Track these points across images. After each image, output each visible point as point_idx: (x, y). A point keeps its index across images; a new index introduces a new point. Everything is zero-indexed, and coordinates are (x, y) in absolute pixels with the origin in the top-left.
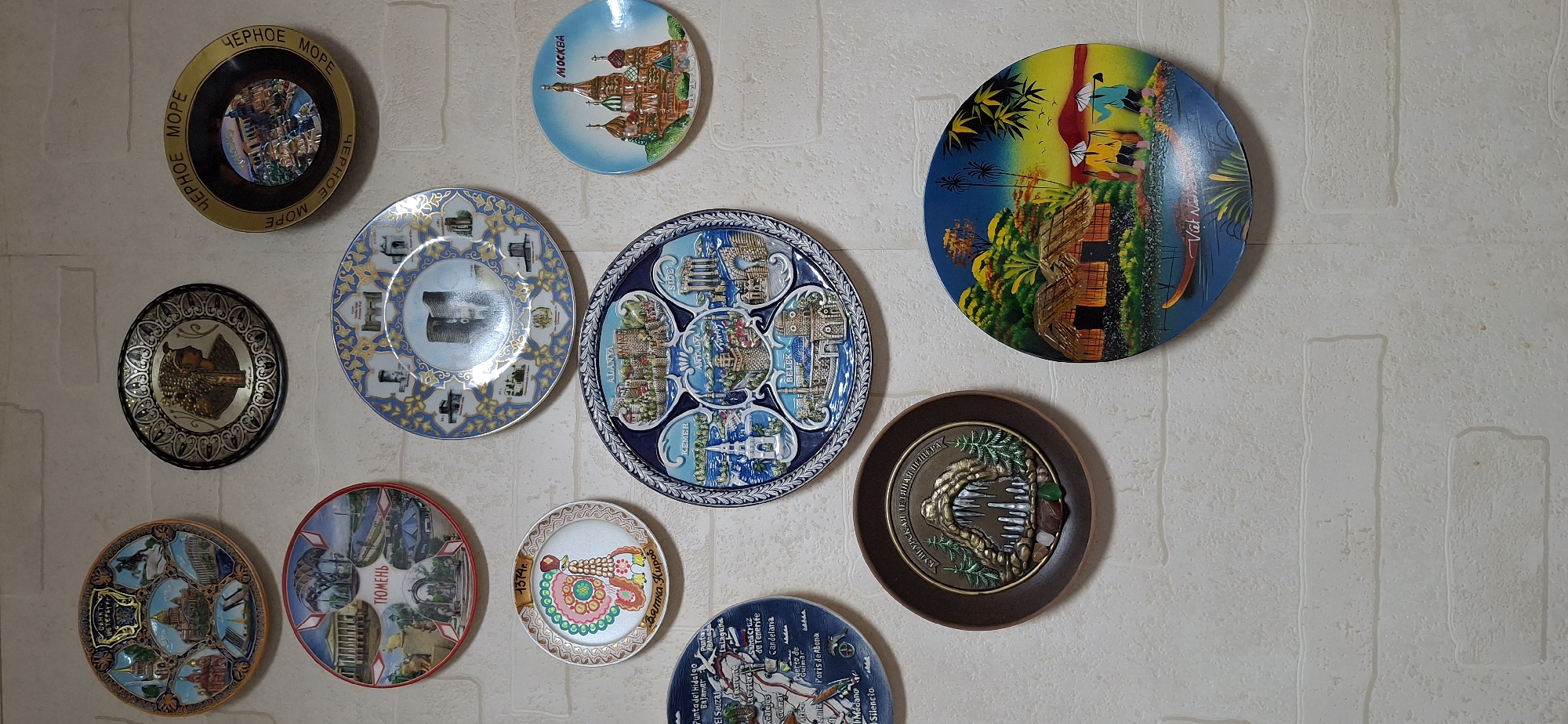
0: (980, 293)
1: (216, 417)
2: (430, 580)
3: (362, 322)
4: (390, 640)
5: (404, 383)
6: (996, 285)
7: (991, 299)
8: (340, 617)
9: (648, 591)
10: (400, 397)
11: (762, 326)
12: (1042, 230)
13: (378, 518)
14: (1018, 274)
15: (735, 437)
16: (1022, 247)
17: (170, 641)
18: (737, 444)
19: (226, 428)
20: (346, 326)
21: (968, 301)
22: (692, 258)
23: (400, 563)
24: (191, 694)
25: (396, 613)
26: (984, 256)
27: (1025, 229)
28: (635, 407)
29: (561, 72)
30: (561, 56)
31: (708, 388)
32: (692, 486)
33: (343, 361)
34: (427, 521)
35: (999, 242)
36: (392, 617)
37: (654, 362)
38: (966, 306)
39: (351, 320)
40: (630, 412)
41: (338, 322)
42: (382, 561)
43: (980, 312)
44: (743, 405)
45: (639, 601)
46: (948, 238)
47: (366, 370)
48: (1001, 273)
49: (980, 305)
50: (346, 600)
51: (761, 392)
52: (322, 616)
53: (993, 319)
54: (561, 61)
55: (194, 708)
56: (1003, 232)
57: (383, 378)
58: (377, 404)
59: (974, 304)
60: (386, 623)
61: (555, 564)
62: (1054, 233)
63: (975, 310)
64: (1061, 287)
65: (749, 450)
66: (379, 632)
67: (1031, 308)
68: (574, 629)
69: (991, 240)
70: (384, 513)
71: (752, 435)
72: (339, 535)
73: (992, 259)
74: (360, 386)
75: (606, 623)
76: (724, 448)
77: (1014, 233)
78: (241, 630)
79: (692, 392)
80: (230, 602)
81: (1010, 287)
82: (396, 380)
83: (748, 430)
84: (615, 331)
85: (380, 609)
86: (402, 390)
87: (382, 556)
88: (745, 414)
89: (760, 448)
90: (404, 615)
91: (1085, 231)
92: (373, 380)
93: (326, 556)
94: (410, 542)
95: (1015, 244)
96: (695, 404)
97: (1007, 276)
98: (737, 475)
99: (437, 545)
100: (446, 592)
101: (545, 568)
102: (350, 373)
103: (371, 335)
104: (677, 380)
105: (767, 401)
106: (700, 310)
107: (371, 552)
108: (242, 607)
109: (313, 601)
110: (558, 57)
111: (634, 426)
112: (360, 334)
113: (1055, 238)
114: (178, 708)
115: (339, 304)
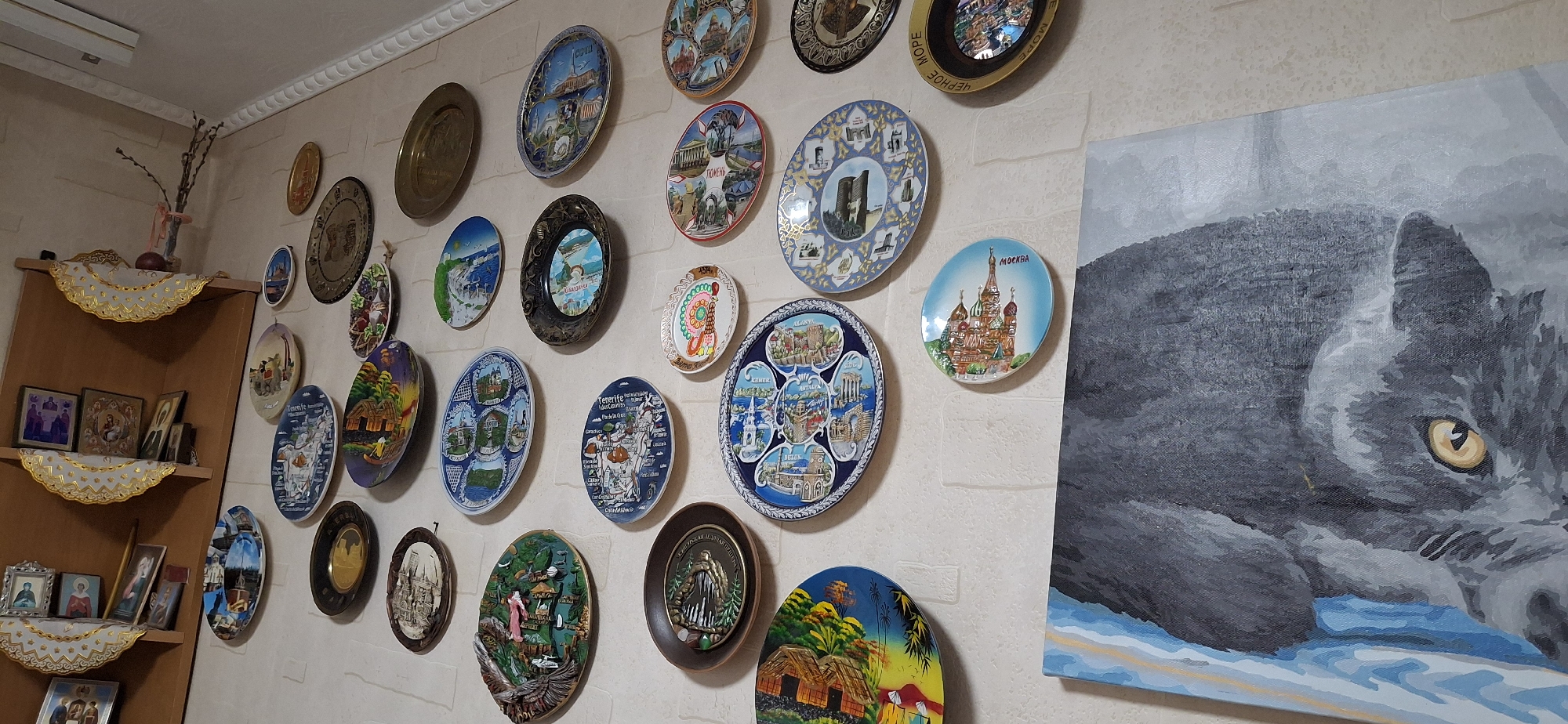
0: (808, 606)
1: (823, 23)
2: (716, 206)
3: (851, 127)
4: (691, 184)
5: (816, 166)
6: (815, 619)
7: (805, 614)
8: (703, 147)
9: (695, 359)
10: (806, 166)
11: (818, 438)
12: (852, 660)
13: (749, 163)
14: (822, 636)
15: (758, 417)
16: (841, 642)
17: (701, 31)
18: (753, 418)
19: (815, 32)
20: (847, 116)
21: (801, 596)
22: (860, 381)
23: (727, 184)
24: (674, 53)
25: (702, 186)
26: (834, 612)
27: (853, 647)
28: (779, 342)
29: (1003, 261)
30: (1015, 260)
31: (788, 396)
32: (732, 389)
33: (825, 118)
34: (744, 198)
35: (844, 625)
36: (700, 183)
37: (803, 355)
38: (797, 594)
39: (852, 118)
40: (777, 339)
41: (849, 108)
42: (727, 170)
43: (794, 604)
44: (776, 423)
45: (691, 352)
46: (841, 585)
47: (822, 137)
48: (825, 625)
49: (800, 605)
50: (711, 149)
51: (782, 436)
52: (704, 134)
53: (790, 613)
54: (1011, 261)
55: (665, 57)
56: (850, 628)
57: (818, 150)
58: (801, 149)
59: (800, 600)
60: (698, 180)
61: (715, 293)
62: (851, 670)
63: (795, 601)
64: (813, 669)
65: (749, 427)
66: (694, 176)
67: (800, 644)
68: (684, 309)
69: (845, 619)
70: (751, 166)
71: (757, 430)
72: (745, 136)
73: (833, 618)
74: (812, 135)
75: (683, 331)
76: (751, 410)
77: (850, 638)
78: (705, 78)
79: (786, 384)
80: (718, 65)
81: (813, 629)
82: (817, 161)
83: (761, 426)
84: (821, 323)
85: (705, 174)
86: (810, 166)
87: (729, 170)
88: (770, 425)
89: (749, 436)
90: (701, 192)
91: (849, 694)
92: (816, 143)
93: (734, 130)
94: (735, 189)
95: (844, 638)
96: (779, 386)
97: (822, 628)
98: (737, 419)
99: (732, 208)
100: (709, 218)
101: (714, 284)
102: (819, 125)
103: (845, 135)
104: (793, 373)
105: (777, 441)
106: (830, 389)
107: (731, 161)
108: (716, 75)
109: (711, 127)
110: (1014, 258)
111: (768, 343)
112: (844, 127)
113: (847, 670)
114: (666, 45)
115: (860, 107)
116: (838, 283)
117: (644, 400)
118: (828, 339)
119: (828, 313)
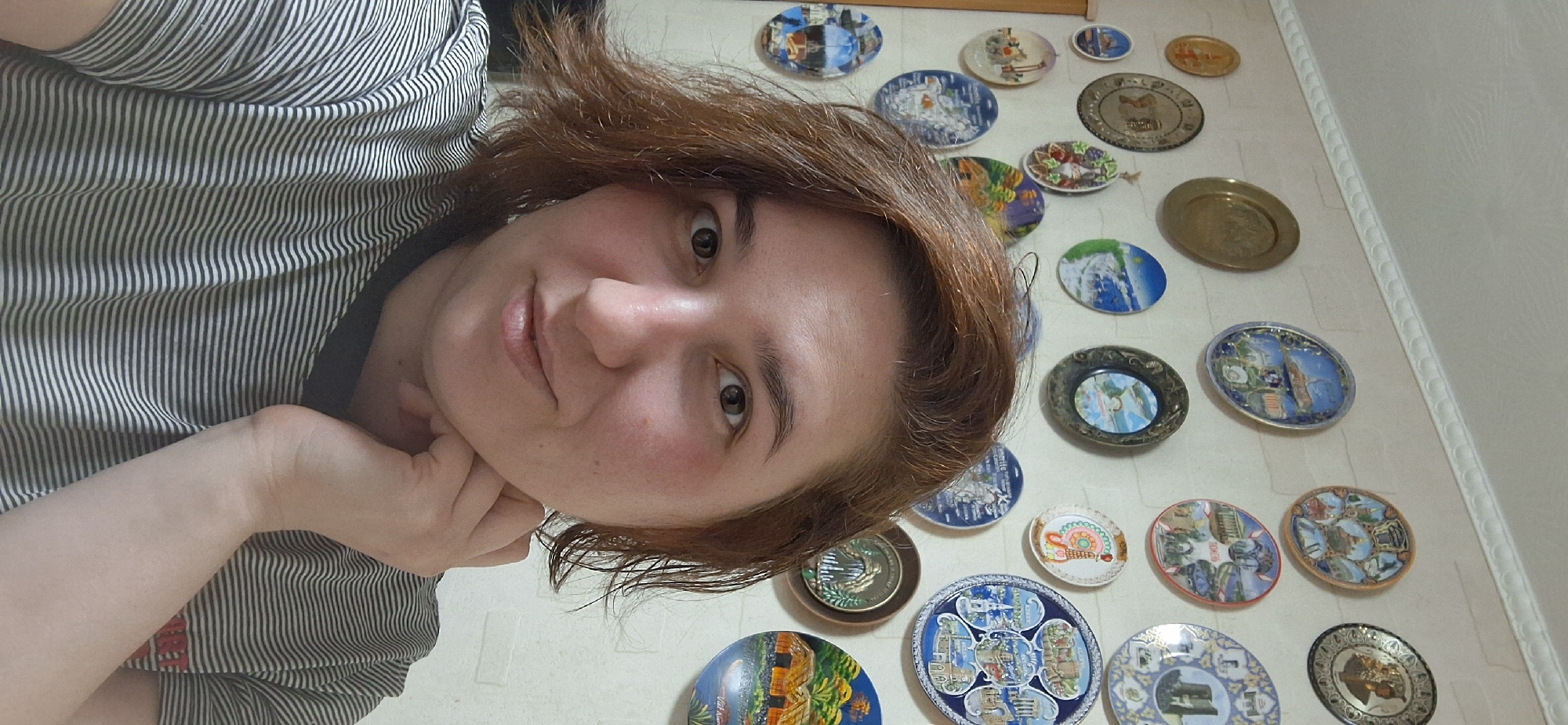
0: (847, 677)
1: (1355, 656)
2: (1183, 554)
3: (1257, 697)
4: (1203, 525)
5: (1221, 661)
6: (837, 683)
7: (841, 673)
8: (1238, 536)
9: (1043, 540)
10: (1221, 651)
11: (982, 675)
12: (808, 717)
13: (1224, 588)
14: (824, 690)
15: (996, 613)
16: (821, 707)
17: (1349, 526)
18: (995, 608)
19: (1346, 648)
20: (1267, 693)
21: (854, 670)
22: (1033, 717)
23: (1204, 564)
24: (1328, 499)
25: (1201, 537)
26: (844, 700)
27: (818, 718)
28: (1062, 632)
31: (1016, 643)
32: (1018, 586)
33: (1264, 672)
34: (1191, 584)
35: (834, 710)
36: (1203, 535)
37: (1052, 657)
38: (855, 667)
39: (1264, 697)
40: (1065, 630)
41: (1273, 695)
42: (1217, 564)
43: (847, 664)
44: (991, 632)
45: (1048, 536)
46: (866, 709)
47: (1248, 667)
48: (833, 691)
49: (848, 668)
50: (1236, 545)
51: (981, 638)
52: (1250, 537)
53: (840, 660)
55: (1323, 490)
56: (833, 715)
58: (1237, 646)
59: (851, 669)
60: (1207, 532)
61: (1103, 558)
62: (800, 716)
63: (850, 665)
64: (798, 682)
65: (987, 605)
66: (1211, 528)
67: (817, 668)
68: (1087, 525)
69: (839, 711)
70: (1221, 590)
71: (985, 613)
72: (1248, 579)
73: (840, 699)
74: (1250, 657)
75: (1067, 526)
76: (1002, 607)
77: (825, 716)
78: (1304, 533)
79: (1026, 641)
80: (1316, 547)
81: (829, 681)
83: (988, 616)
84: (1081, 675)
85: (1212, 540)
86: (1221, 656)
87: (1217, 567)
88: (990, 626)
89: (980, 606)
90: (1196, 536)
91: (782, 716)
92: (1242, 661)
93: (1254, 569)
94: (1199, 574)
95: (824, 709)
96: (1024, 633)
97: (830, 689)
98: (993, 592)
99: (1182, 571)
100: (1171, 547)
101: (1110, 556)
102: (1258, 664)
103: (1249, 690)
104: (1036, 648)
105: (976, 633)
106: (1024, 686)
107: (1225, 569)
108: (1306, 545)
109: (1258, 545)
111: (1061, 621)
112: (1256, 689)
113: (800, 712)
114: (1335, 491)
115: (1274, 706)
116: (1116, 690)
117: (1004, 493)
118: (1068, 683)
119: (1090, 683)
